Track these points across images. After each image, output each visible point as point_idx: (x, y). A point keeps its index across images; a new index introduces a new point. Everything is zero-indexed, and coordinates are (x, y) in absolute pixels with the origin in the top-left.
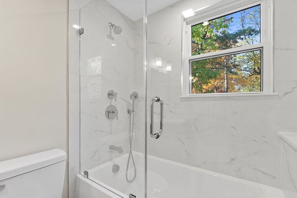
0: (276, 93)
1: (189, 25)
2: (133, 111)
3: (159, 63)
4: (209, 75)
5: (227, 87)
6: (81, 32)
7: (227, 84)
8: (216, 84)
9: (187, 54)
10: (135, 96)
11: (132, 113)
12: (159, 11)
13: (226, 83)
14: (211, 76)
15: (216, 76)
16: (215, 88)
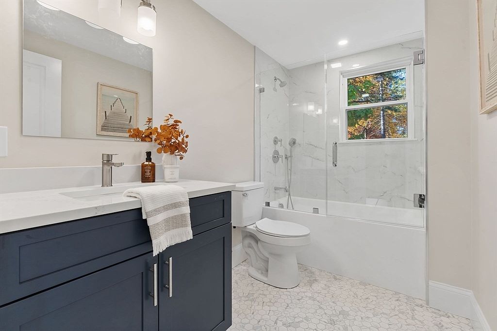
0: (416, 139)
1: (345, 78)
2: (291, 156)
3: (311, 107)
4: (357, 114)
5: (384, 129)
6: (262, 90)
7: (384, 124)
8: (365, 124)
9: (344, 105)
10: (293, 143)
11: (289, 159)
12: (317, 63)
13: (382, 123)
14: (360, 116)
15: (366, 115)
16: (364, 130)
